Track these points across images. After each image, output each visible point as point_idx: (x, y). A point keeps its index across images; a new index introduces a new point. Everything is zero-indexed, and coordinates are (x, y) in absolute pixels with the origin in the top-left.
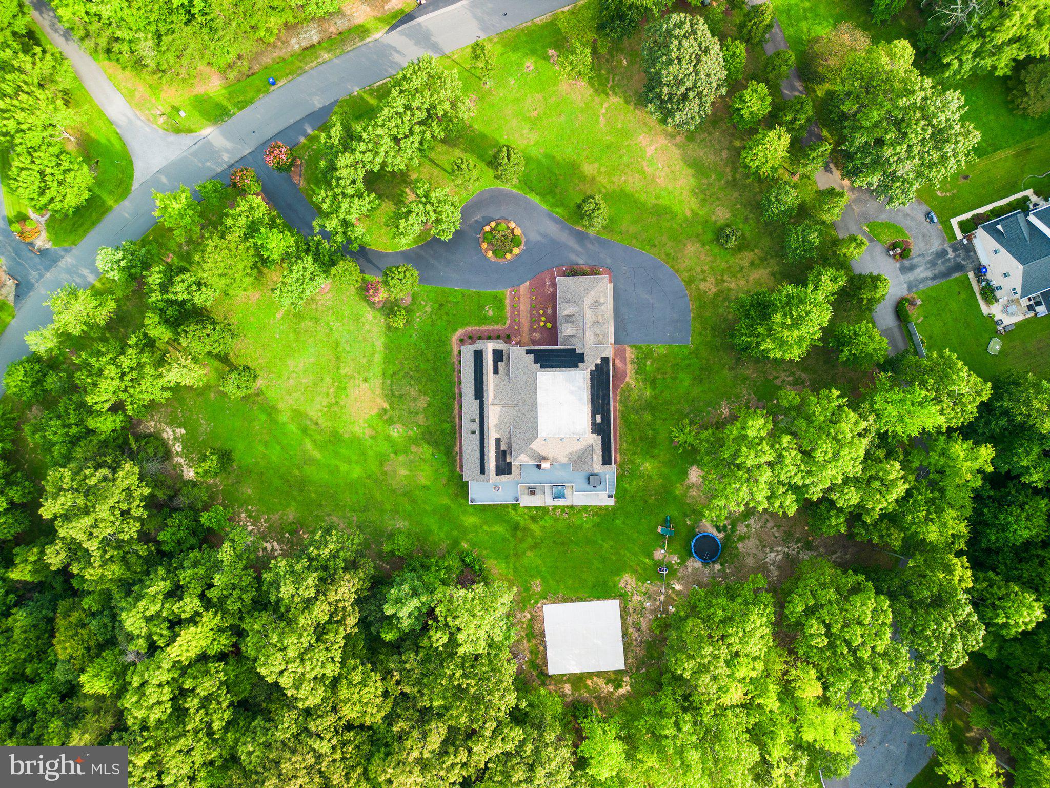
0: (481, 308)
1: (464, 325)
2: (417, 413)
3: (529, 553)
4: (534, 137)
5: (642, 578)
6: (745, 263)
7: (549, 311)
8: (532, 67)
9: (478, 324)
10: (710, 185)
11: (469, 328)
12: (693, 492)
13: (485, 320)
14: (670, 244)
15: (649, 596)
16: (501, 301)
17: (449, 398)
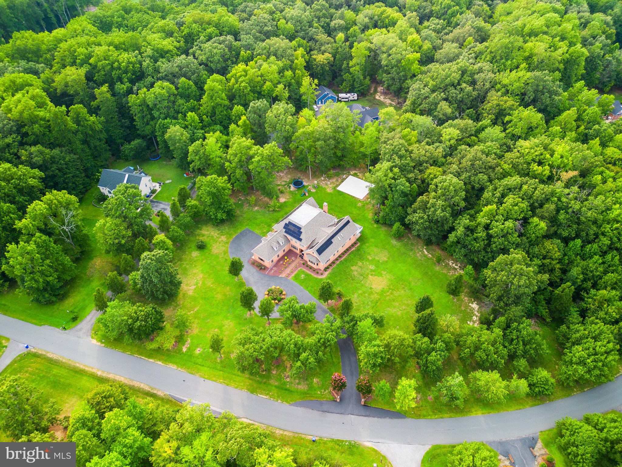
0: (305, 279)
1: (316, 279)
2: (360, 267)
3: (354, 213)
4: (226, 322)
5: (325, 189)
6: (205, 238)
7: (281, 262)
8: (199, 349)
9: (311, 275)
10: (187, 264)
11: (315, 276)
12: (288, 197)
13: (307, 275)
14: (220, 257)
15: (327, 184)
16: (295, 277)
17: (343, 263)
